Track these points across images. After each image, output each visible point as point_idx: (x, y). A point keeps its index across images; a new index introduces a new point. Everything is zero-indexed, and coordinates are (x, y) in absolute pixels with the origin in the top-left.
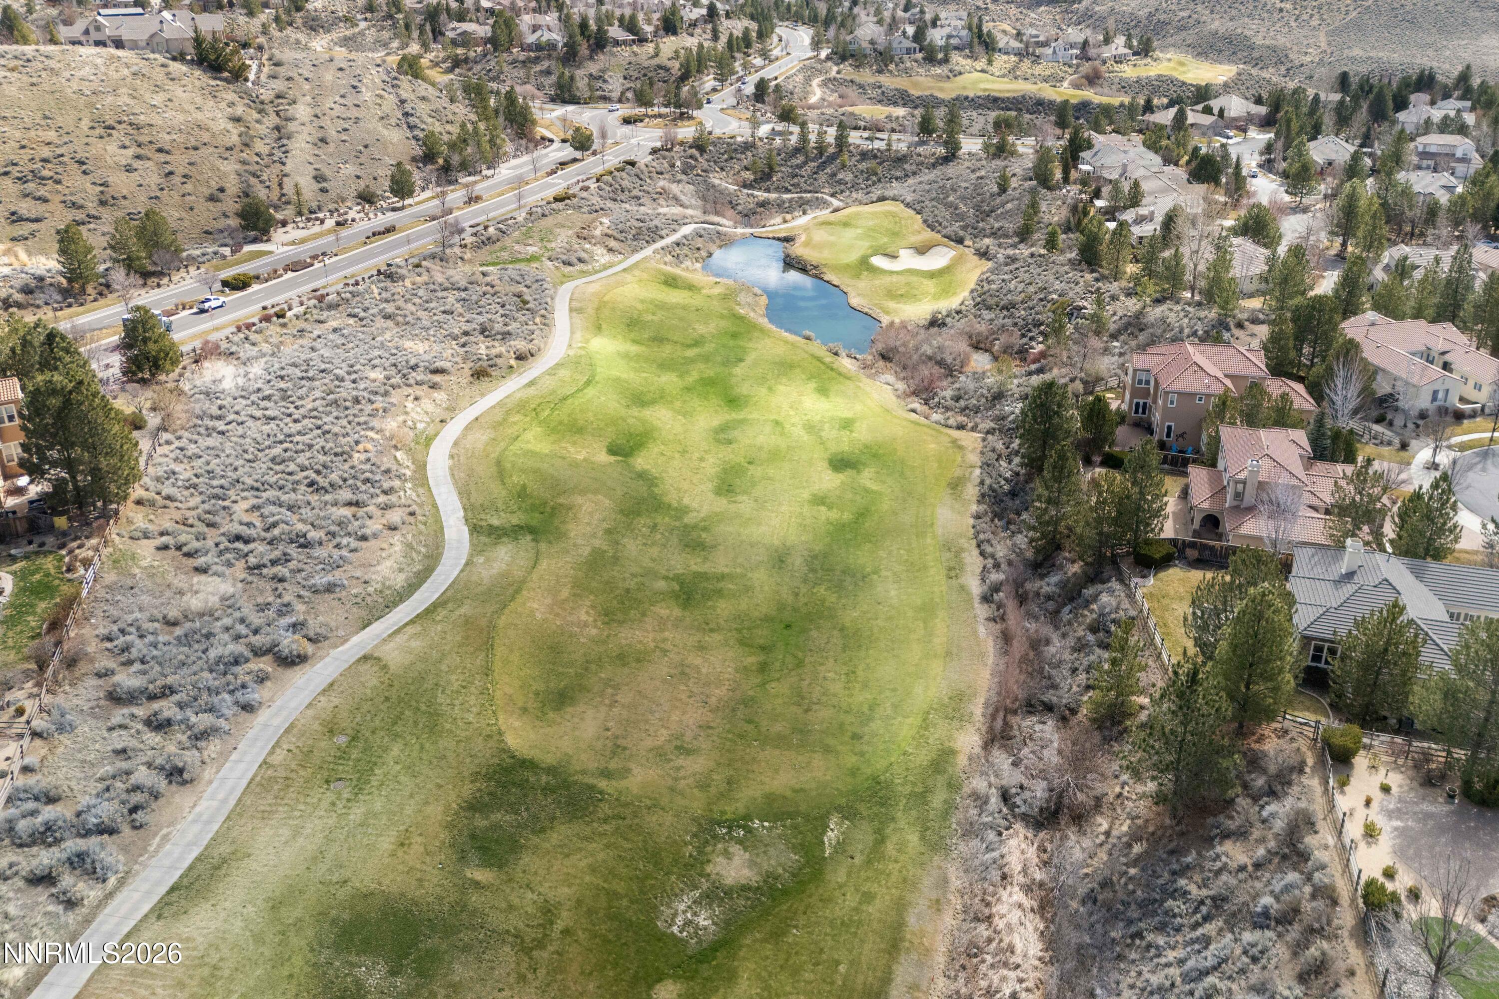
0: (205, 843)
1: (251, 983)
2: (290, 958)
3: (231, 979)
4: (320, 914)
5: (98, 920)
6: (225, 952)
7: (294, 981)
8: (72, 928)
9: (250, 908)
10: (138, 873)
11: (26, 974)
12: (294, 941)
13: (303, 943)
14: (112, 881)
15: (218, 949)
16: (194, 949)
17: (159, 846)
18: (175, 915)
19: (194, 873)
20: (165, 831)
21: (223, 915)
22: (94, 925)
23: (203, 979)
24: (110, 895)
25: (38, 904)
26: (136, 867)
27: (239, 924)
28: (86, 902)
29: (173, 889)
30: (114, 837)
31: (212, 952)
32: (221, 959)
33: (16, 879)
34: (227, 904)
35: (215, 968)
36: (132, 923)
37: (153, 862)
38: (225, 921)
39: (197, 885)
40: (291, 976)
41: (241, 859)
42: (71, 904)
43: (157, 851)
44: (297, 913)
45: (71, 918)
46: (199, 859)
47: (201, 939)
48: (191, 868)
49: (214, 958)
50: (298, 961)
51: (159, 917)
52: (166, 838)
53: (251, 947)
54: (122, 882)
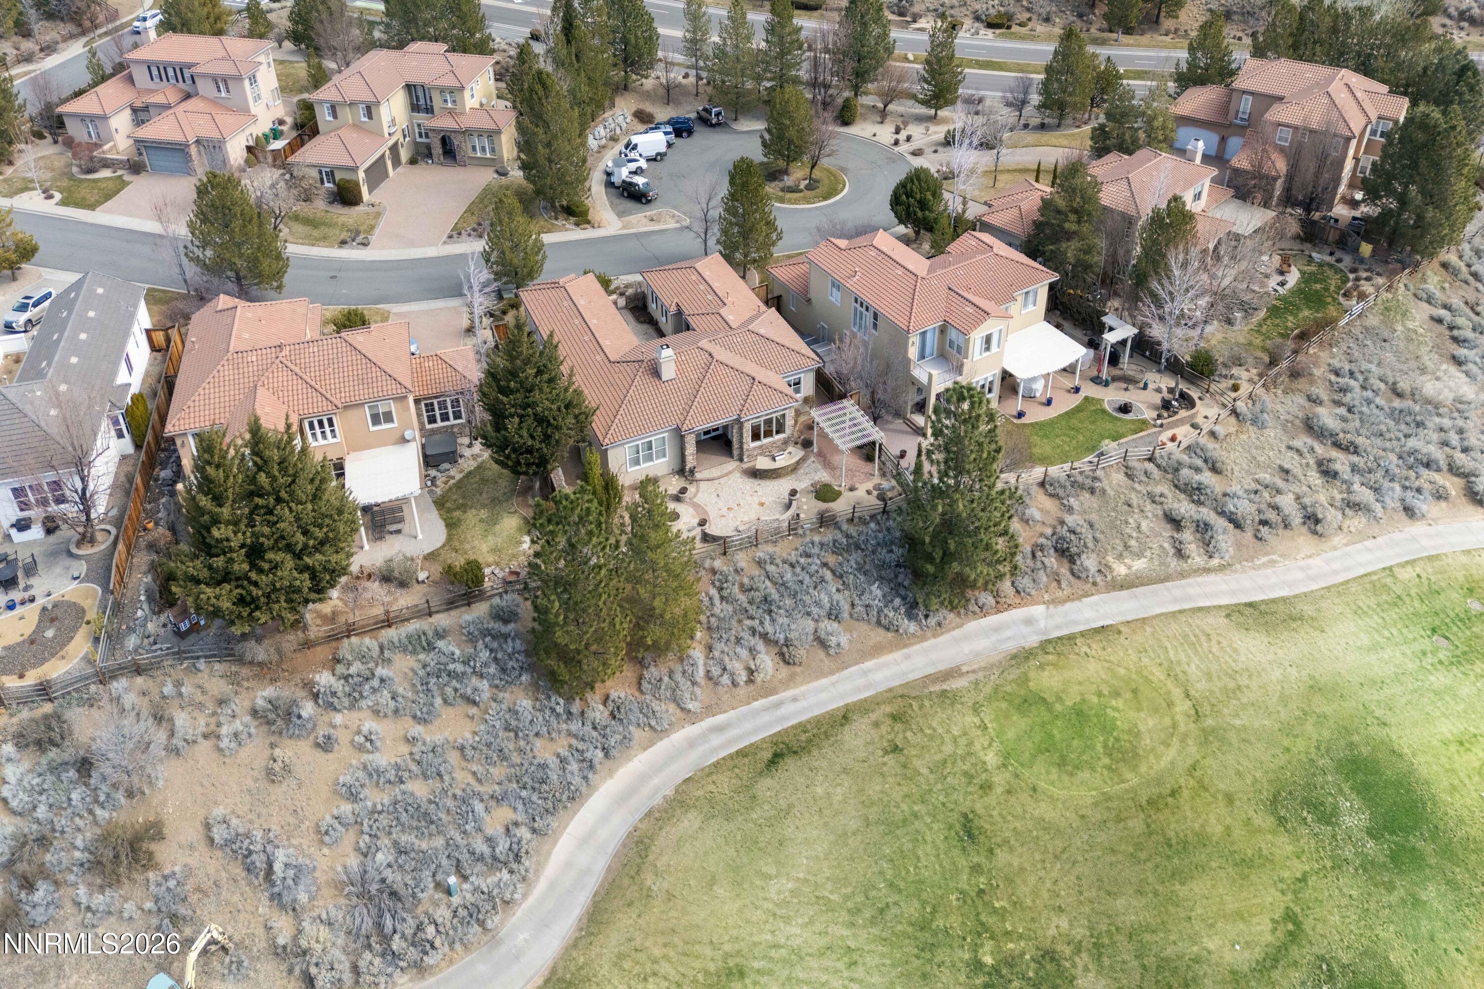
0: (1297, 592)
1: (1256, 725)
2: (1296, 736)
3: (1244, 707)
4: (1345, 728)
5: (1189, 580)
6: (1254, 685)
7: (1287, 756)
8: (1170, 571)
9: (1293, 671)
10: (1236, 571)
11: (1126, 575)
12: (1309, 728)
13: (1315, 736)
14: (1215, 562)
15: (1250, 676)
16: (1235, 661)
17: (1264, 565)
18: (1239, 625)
19: (1273, 607)
20: (1275, 557)
21: (1271, 657)
22: (1183, 582)
23: (1225, 688)
24: (1208, 570)
25: (1161, 535)
26: (1238, 566)
27: (1277, 675)
28: (1190, 561)
29: (1250, 605)
30: (1238, 531)
31: (1245, 675)
32: (1247, 687)
33: (1159, 507)
34: (1280, 652)
35: (1239, 688)
36: (1207, 603)
37: (1252, 573)
38: (1270, 663)
39: (1268, 618)
40: (1288, 750)
41: (1315, 629)
42: (1180, 553)
43: (1259, 567)
44: (1328, 710)
45: (1174, 564)
46: (1284, 600)
47: (1244, 659)
48: (1274, 601)
49: (1243, 681)
50: (1300, 745)
51: (1228, 616)
52: (1273, 563)
53: (1274, 700)
54: (1222, 568)
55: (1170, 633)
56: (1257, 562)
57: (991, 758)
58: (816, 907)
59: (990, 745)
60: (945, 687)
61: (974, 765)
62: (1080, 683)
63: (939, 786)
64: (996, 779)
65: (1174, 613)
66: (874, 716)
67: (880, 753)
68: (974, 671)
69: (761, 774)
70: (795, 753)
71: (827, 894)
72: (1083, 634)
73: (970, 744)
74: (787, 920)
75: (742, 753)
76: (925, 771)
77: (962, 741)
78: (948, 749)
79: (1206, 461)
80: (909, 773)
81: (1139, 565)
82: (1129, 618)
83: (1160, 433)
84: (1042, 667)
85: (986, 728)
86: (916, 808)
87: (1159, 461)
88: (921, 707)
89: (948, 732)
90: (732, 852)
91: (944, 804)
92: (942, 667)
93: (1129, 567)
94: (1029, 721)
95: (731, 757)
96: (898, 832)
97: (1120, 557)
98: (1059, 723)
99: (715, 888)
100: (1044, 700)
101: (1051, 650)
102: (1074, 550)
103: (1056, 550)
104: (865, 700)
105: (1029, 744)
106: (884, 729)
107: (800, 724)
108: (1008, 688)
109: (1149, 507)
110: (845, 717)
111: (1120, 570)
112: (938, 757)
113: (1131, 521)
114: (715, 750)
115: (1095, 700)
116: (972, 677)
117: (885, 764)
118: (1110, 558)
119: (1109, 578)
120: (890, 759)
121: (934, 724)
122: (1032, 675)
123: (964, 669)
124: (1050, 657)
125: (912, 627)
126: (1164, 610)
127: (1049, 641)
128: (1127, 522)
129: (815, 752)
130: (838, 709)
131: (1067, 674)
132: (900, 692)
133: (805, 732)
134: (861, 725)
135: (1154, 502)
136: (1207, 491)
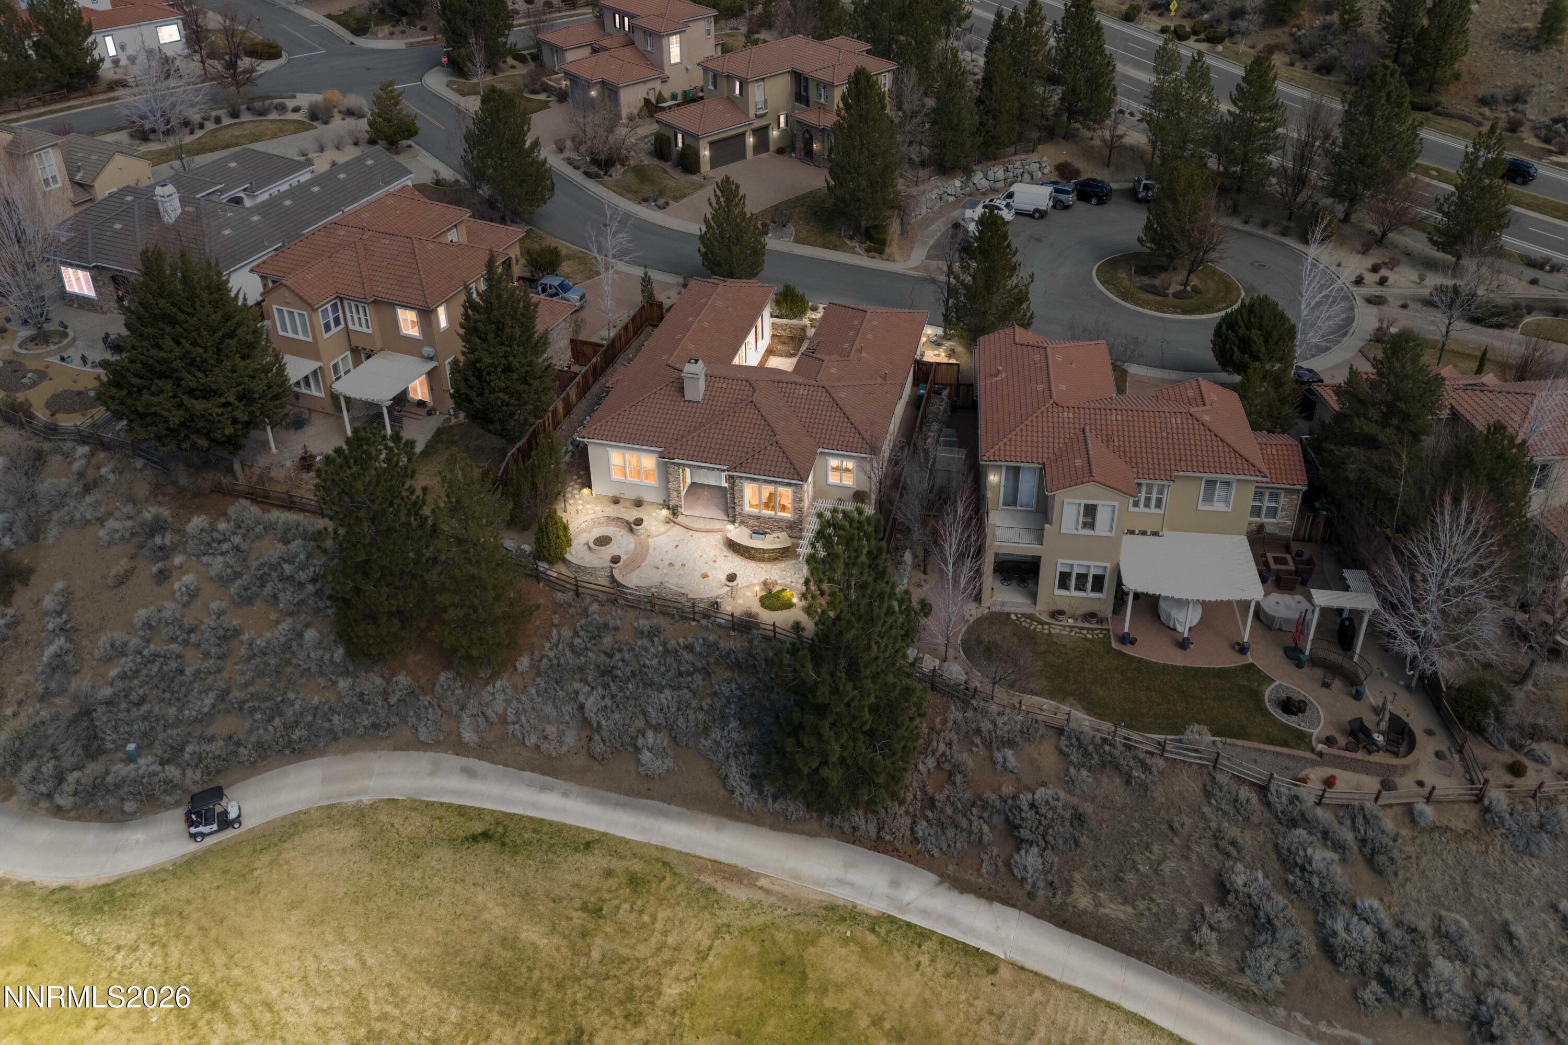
5: (1173, 979)
8: (1155, 947)
10: (1271, 1015)
11: (1084, 912)
24: (1217, 983)
25: (1188, 895)
26: (1281, 1012)
28: (1198, 954)
30: (1325, 965)
33: (1220, 857)
45: (1172, 941)
55: (1060, 1019)
56: (1323, 1027)
57: (672, 991)
58: (348, 1002)
59: (687, 980)
60: (719, 886)
61: (648, 988)
62: (868, 992)
63: (591, 982)
64: (650, 1020)
65: (1098, 1000)
66: (615, 864)
67: (577, 903)
68: (768, 892)
69: (452, 841)
70: (504, 844)
71: (371, 997)
72: (944, 941)
73: (670, 963)
74: (310, 990)
75: (461, 811)
76: (596, 955)
77: (666, 954)
78: (643, 950)
79: (1363, 842)
80: (580, 943)
81: (1115, 910)
82: (1030, 964)
83: (1314, 764)
84: (846, 941)
85: (704, 958)
86: (545, 985)
87: (1273, 798)
88: (672, 888)
89: (665, 933)
90: (340, 892)
91: (575, 1003)
92: (741, 863)
93: (1098, 905)
94: (759, 986)
95: (450, 806)
96: (502, 995)
97: (1095, 885)
98: (789, 1014)
99: (294, 912)
100: (804, 977)
101: (883, 931)
102: (1025, 833)
103: (1007, 820)
104: (627, 842)
105: (728, 1012)
106: (612, 883)
107: (541, 821)
108: (780, 936)
109: (1203, 848)
110: (588, 845)
111: (1084, 901)
112: (624, 951)
113: (1156, 848)
114: (447, 791)
115: (864, 1022)
116: (758, 896)
117: (569, 919)
118: (1077, 876)
119: (1058, 901)
120: (578, 918)
121: (660, 916)
122: (825, 941)
123: (762, 882)
124: (871, 938)
125: (751, 800)
126: (1090, 988)
127: (892, 920)
128: (1148, 847)
129: (520, 859)
130: (592, 832)
131: (868, 971)
132: (669, 858)
133: (535, 831)
134: (596, 861)
135: (1217, 846)
136: (1316, 881)
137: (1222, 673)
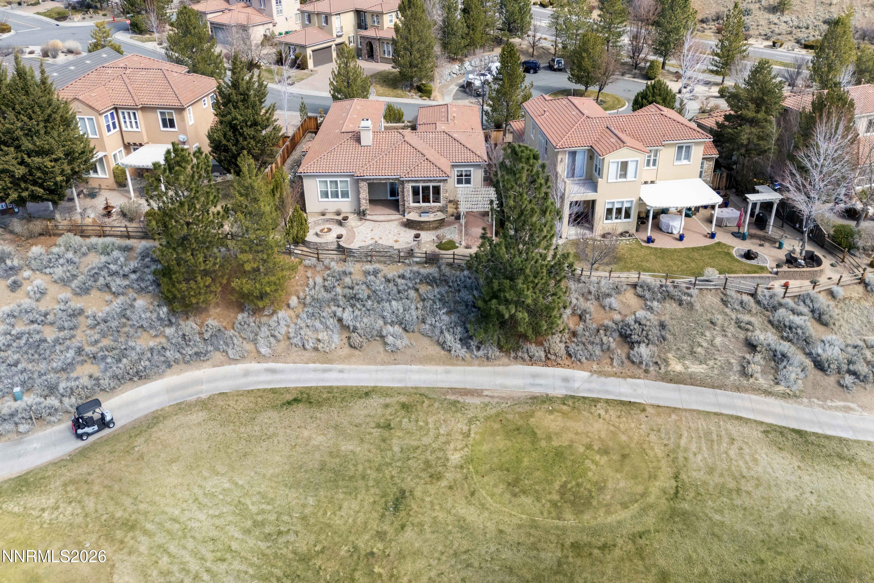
55: (692, 425)
56: (829, 403)
57: (455, 458)
58: (233, 508)
59: (462, 449)
60: (460, 399)
61: (438, 458)
62: (577, 434)
63: (399, 464)
64: (447, 475)
65: (708, 413)
66: (388, 400)
67: (373, 425)
68: (492, 397)
69: (274, 407)
70: (310, 403)
71: (248, 502)
72: (607, 401)
73: (448, 443)
74: (201, 506)
75: (274, 391)
76: (396, 449)
77: (442, 439)
78: (426, 440)
79: (813, 311)
80: (383, 445)
81: (696, 368)
82: (661, 404)
83: (774, 279)
84: (551, 412)
85: (468, 436)
86: (369, 472)
87: (760, 297)
88: (429, 406)
89: (437, 429)
90: (205, 446)
91: (392, 477)
92: (469, 386)
93: (687, 368)
94: (509, 444)
95: (264, 390)
96: (341, 483)
97: (681, 358)
98: (534, 454)
99: (174, 464)
100: (534, 434)
101: (570, 403)
102: (635, 337)
103: (621, 335)
104: (392, 388)
105: (496, 460)
106: (390, 410)
107: (330, 387)
108: (510, 417)
109: (732, 329)
110: (367, 394)
111: (677, 367)
112: (415, 443)
113: (708, 334)
114: (259, 383)
115: (581, 449)
116: (487, 400)
117: (370, 434)
118: (670, 355)
119: (663, 370)
120: (376, 432)
121: (430, 420)
122: (539, 414)
123: (486, 393)
124: (565, 408)
125: (463, 352)
126: (701, 408)
127: (573, 397)
128: (703, 334)
129: (324, 408)
130: (367, 387)
131: (570, 424)
132: (422, 392)
133: (329, 392)
134: (375, 402)
135: (739, 327)
136: (800, 331)
137: (706, 248)
